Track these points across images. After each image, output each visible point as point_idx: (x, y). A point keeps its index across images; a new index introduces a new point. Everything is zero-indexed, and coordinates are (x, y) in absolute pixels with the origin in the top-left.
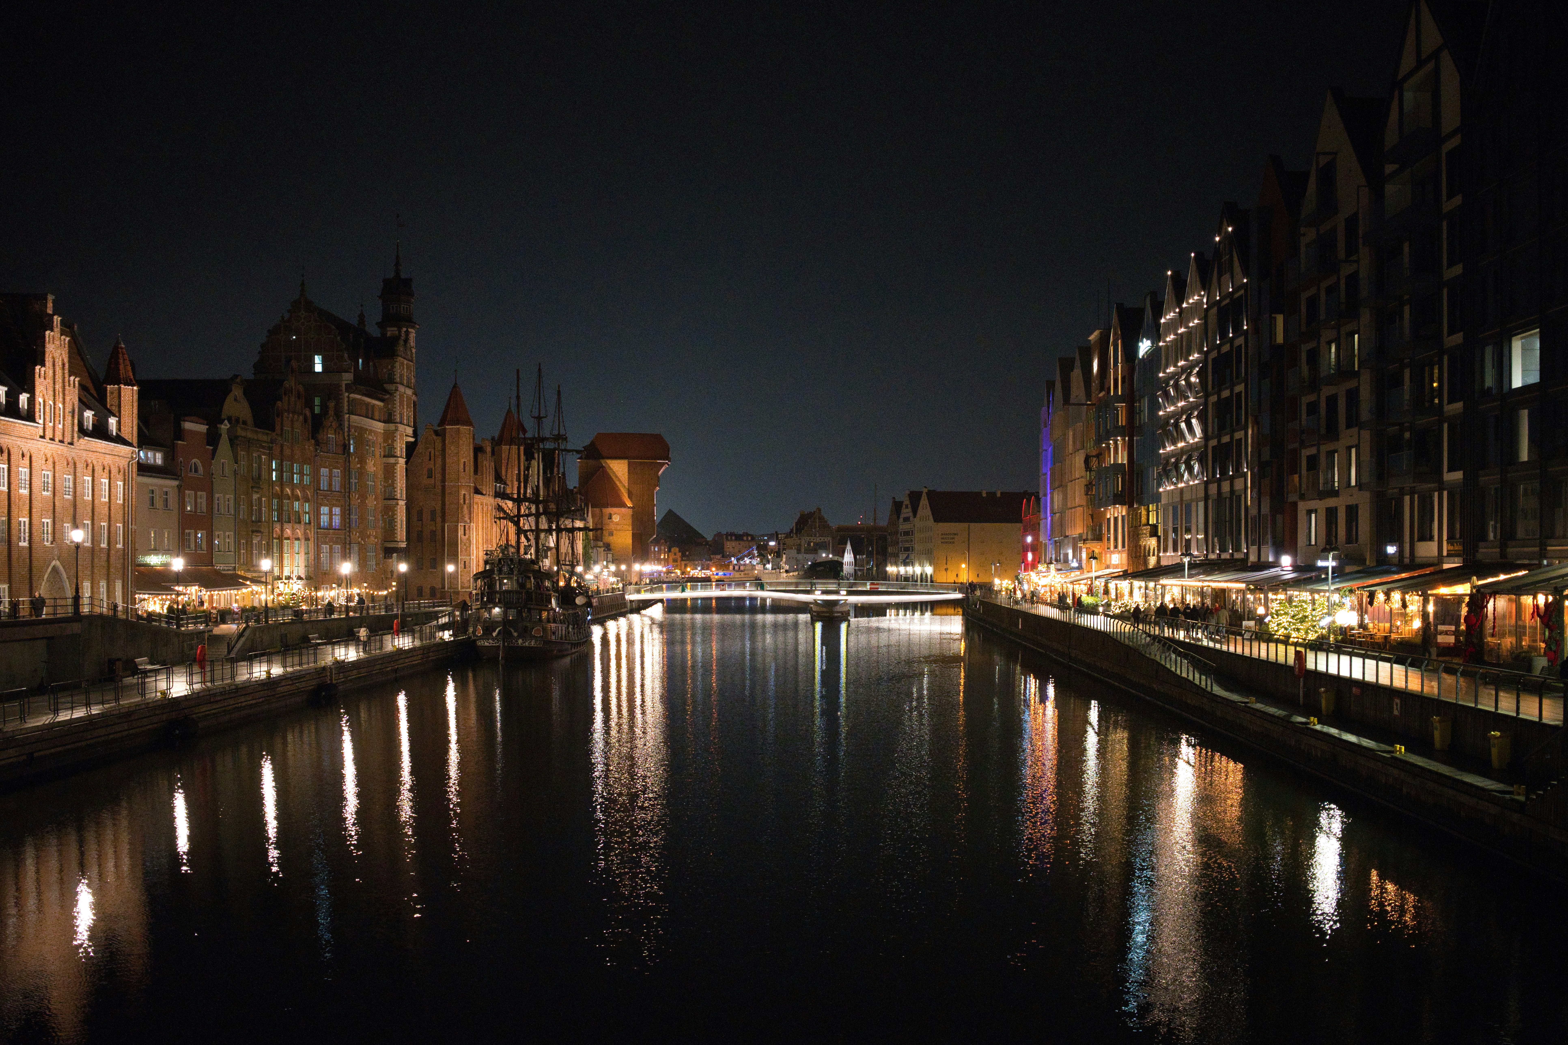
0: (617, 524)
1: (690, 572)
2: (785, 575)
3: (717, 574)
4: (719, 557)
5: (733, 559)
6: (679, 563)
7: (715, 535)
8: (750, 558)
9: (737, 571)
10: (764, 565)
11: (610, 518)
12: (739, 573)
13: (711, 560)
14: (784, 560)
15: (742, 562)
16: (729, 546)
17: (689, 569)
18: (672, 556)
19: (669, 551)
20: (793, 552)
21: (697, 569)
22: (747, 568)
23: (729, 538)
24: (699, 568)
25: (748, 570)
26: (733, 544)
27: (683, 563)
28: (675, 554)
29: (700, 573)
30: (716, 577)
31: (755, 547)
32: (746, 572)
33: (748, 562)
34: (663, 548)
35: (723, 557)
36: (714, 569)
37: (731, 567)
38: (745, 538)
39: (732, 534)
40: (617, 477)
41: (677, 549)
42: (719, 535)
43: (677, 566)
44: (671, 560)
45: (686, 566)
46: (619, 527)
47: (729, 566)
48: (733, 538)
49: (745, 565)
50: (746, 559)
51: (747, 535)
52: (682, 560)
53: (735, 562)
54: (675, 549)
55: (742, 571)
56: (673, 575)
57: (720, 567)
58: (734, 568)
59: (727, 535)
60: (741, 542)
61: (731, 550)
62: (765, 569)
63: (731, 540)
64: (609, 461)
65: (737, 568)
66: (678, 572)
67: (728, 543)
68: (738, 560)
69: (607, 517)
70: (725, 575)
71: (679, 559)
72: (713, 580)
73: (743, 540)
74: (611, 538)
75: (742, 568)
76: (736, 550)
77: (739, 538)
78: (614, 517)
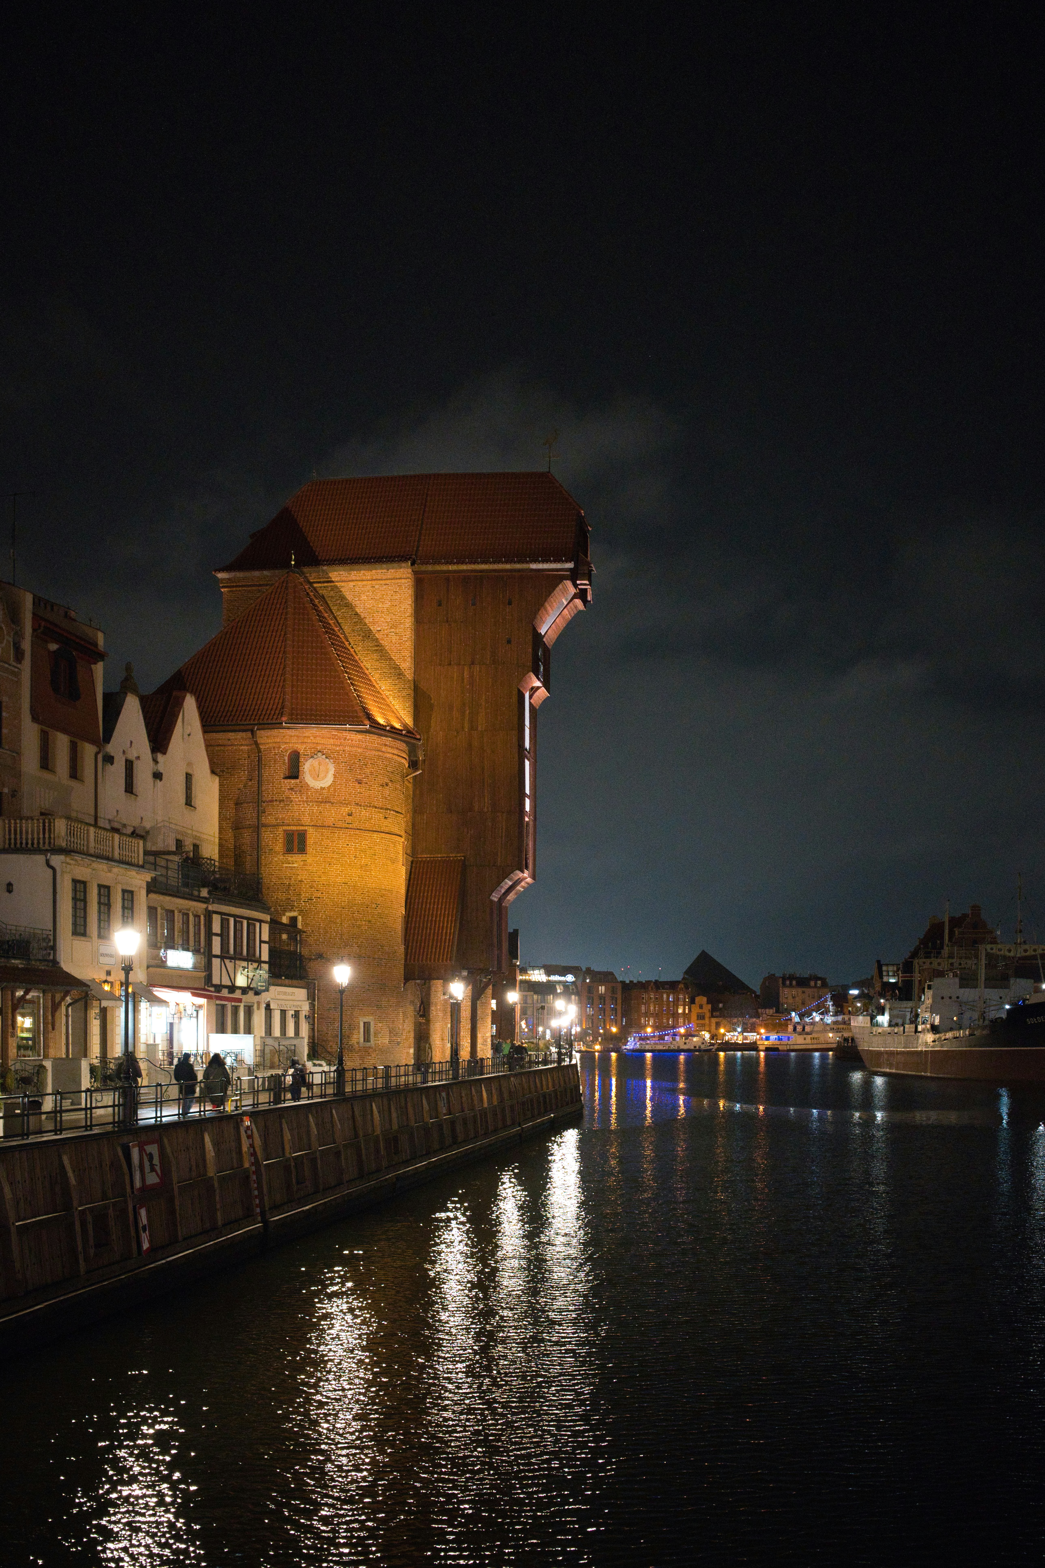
0: (325, 799)
1: (724, 1035)
2: (930, 1037)
3: (767, 1039)
4: (771, 1011)
5: (793, 1014)
6: (707, 1021)
7: (765, 979)
8: (822, 1014)
9: (800, 1034)
10: (873, 1018)
11: (294, 773)
12: (802, 1037)
13: (757, 1016)
14: (929, 1002)
15: (807, 1020)
16: (787, 995)
17: (722, 1031)
18: (696, 1010)
19: (692, 1001)
20: (949, 984)
21: (735, 1030)
22: (816, 1029)
23: (788, 982)
24: (739, 1030)
25: (817, 1032)
26: (794, 992)
27: (714, 1020)
28: (701, 1007)
29: (740, 1038)
30: (766, 1043)
31: (829, 996)
32: (814, 1035)
33: (817, 1019)
34: (681, 996)
35: (777, 1011)
36: (762, 1031)
37: (790, 1028)
38: (812, 983)
39: (791, 978)
40: (368, 635)
41: (705, 999)
42: (771, 978)
43: (703, 1025)
44: (694, 1016)
45: (718, 1025)
46: (332, 815)
47: (787, 1026)
48: (794, 983)
49: (813, 1024)
50: (814, 1014)
51: (817, 978)
52: (712, 1016)
53: (797, 1019)
54: (702, 1000)
55: (808, 1034)
56: (695, 1039)
57: (772, 1027)
58: (795, 1029)
59: (784, 979)
60: (806, 990)
61: (790, 1000)
62: (874, 1024)
63: (791, 985)
64: (338, 575)
65: (799, 1028)
66: (707, 1036)
67: (786, 991)
68: (801, 1016)
69: (282, 768)
70: (780, 1039)
71: (708, 1015)
72: (761, 1047)
73: (809, 986)
74: (296, 860)
75: (808, 1029)
76: (798, 1000)
77: (803, 982)
78: (307, 767)
